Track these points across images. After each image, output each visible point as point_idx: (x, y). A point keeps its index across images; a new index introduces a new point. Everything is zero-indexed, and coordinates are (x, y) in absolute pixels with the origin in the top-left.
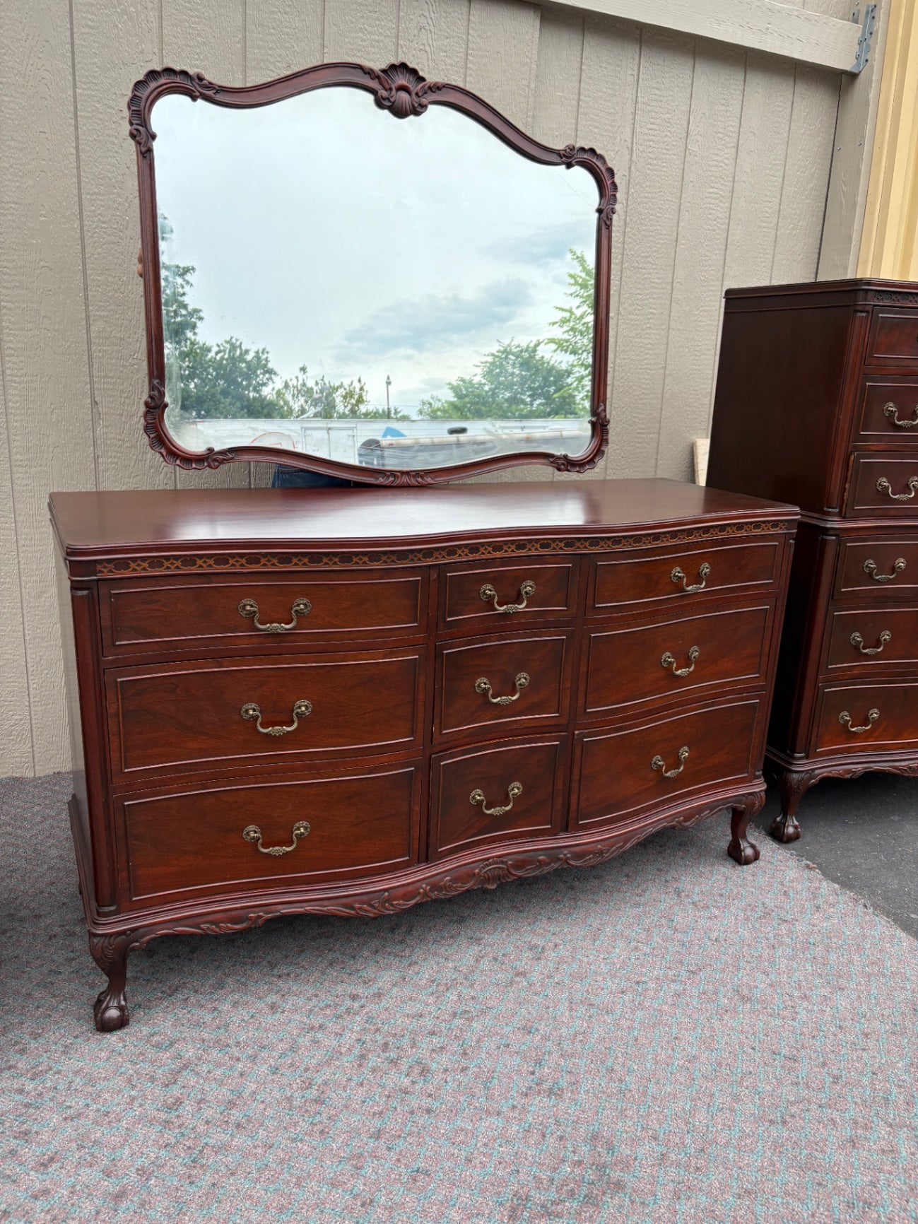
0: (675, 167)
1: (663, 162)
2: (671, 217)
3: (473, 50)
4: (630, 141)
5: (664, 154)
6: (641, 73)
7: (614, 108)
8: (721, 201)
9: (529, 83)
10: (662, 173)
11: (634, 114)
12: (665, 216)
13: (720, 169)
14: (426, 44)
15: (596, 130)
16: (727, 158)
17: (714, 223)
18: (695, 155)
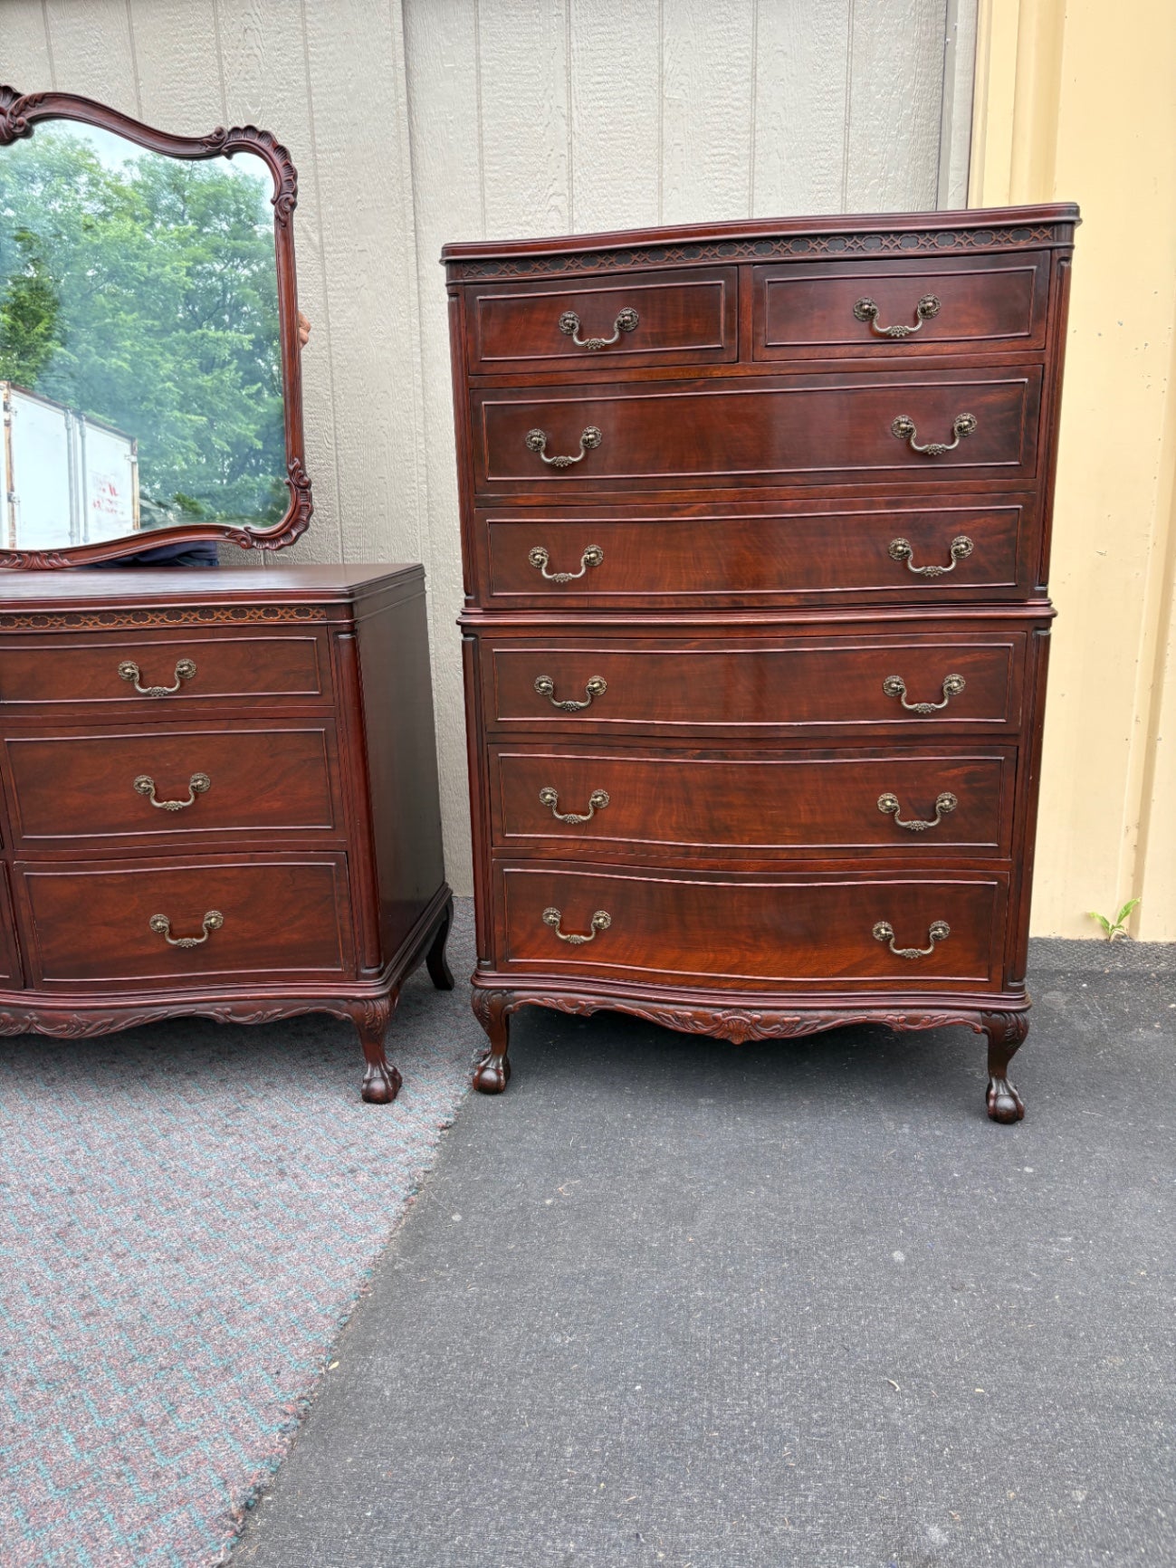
0: (646, 128)
1: (625, 126)
2: (648, 201)
3: (314, 38)
4: (565, 107)
5: (624, 113)
6: (573, 9)
7: (535, 67)
8: (735, 165)
9: (395, 61)
10: (625, 141)
11: (568, 69)
12: (637, 201)
13: (727, 117)
14: (255, 46)
15: (510, 102)
16: (737, 99)
17: (726, 198)
18: (679, 106)
